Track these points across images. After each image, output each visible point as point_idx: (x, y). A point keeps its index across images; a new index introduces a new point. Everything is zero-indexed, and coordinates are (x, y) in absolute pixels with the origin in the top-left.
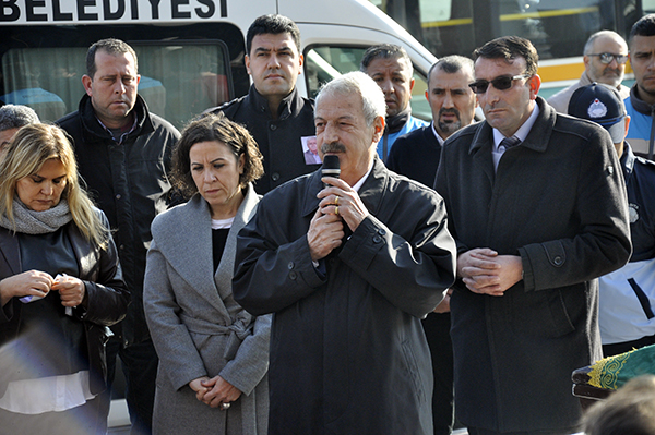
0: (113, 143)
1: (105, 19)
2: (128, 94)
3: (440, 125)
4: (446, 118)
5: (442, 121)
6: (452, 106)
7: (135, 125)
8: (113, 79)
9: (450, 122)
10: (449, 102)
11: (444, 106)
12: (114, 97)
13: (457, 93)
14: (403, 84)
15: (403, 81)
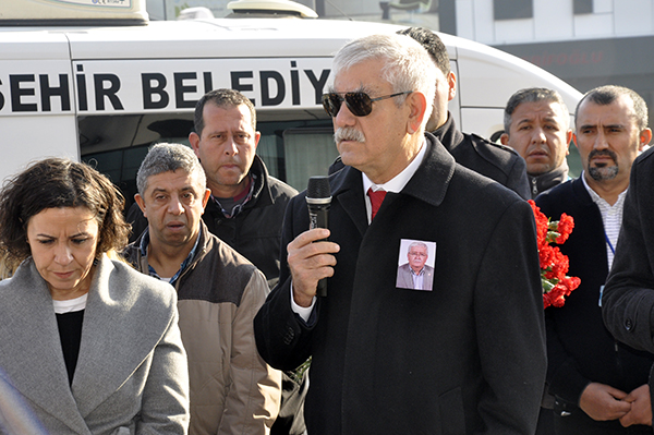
0: (222, 215)
1: (263, 104)
2: (242, 154)
3: (590, 171)
4: (597, 161)
5: (593, 166)
6: (606, 146)
7: (250, 195)
8: (222, 136)
9: (602, 165)
10: (602, 142)
11: (596, 146)
12: (224, 159)
13: (612, 129)
14: (556, 133)
15: (557, 130)
